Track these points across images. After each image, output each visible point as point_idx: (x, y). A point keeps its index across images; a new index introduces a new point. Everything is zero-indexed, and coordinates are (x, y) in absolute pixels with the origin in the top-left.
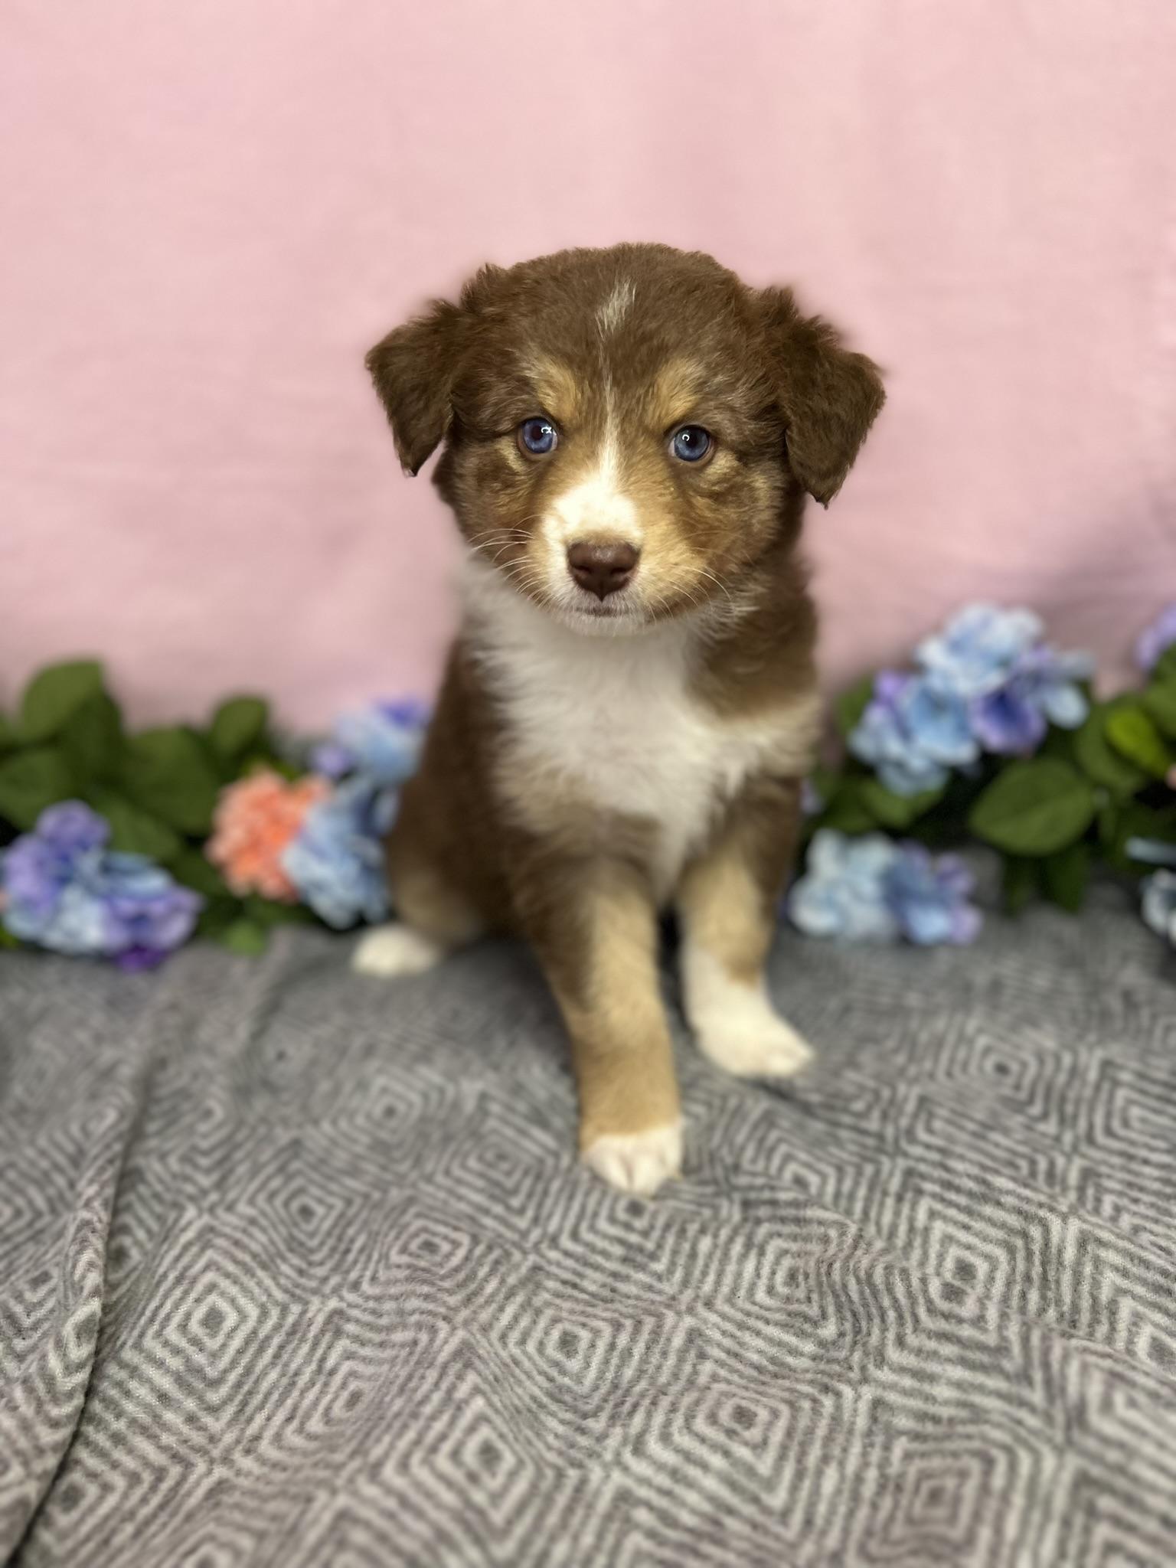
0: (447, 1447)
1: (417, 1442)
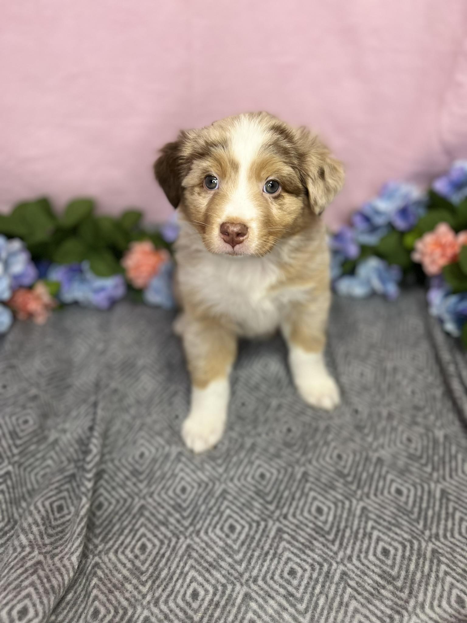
0: (219, 526)
1: (210, 524)
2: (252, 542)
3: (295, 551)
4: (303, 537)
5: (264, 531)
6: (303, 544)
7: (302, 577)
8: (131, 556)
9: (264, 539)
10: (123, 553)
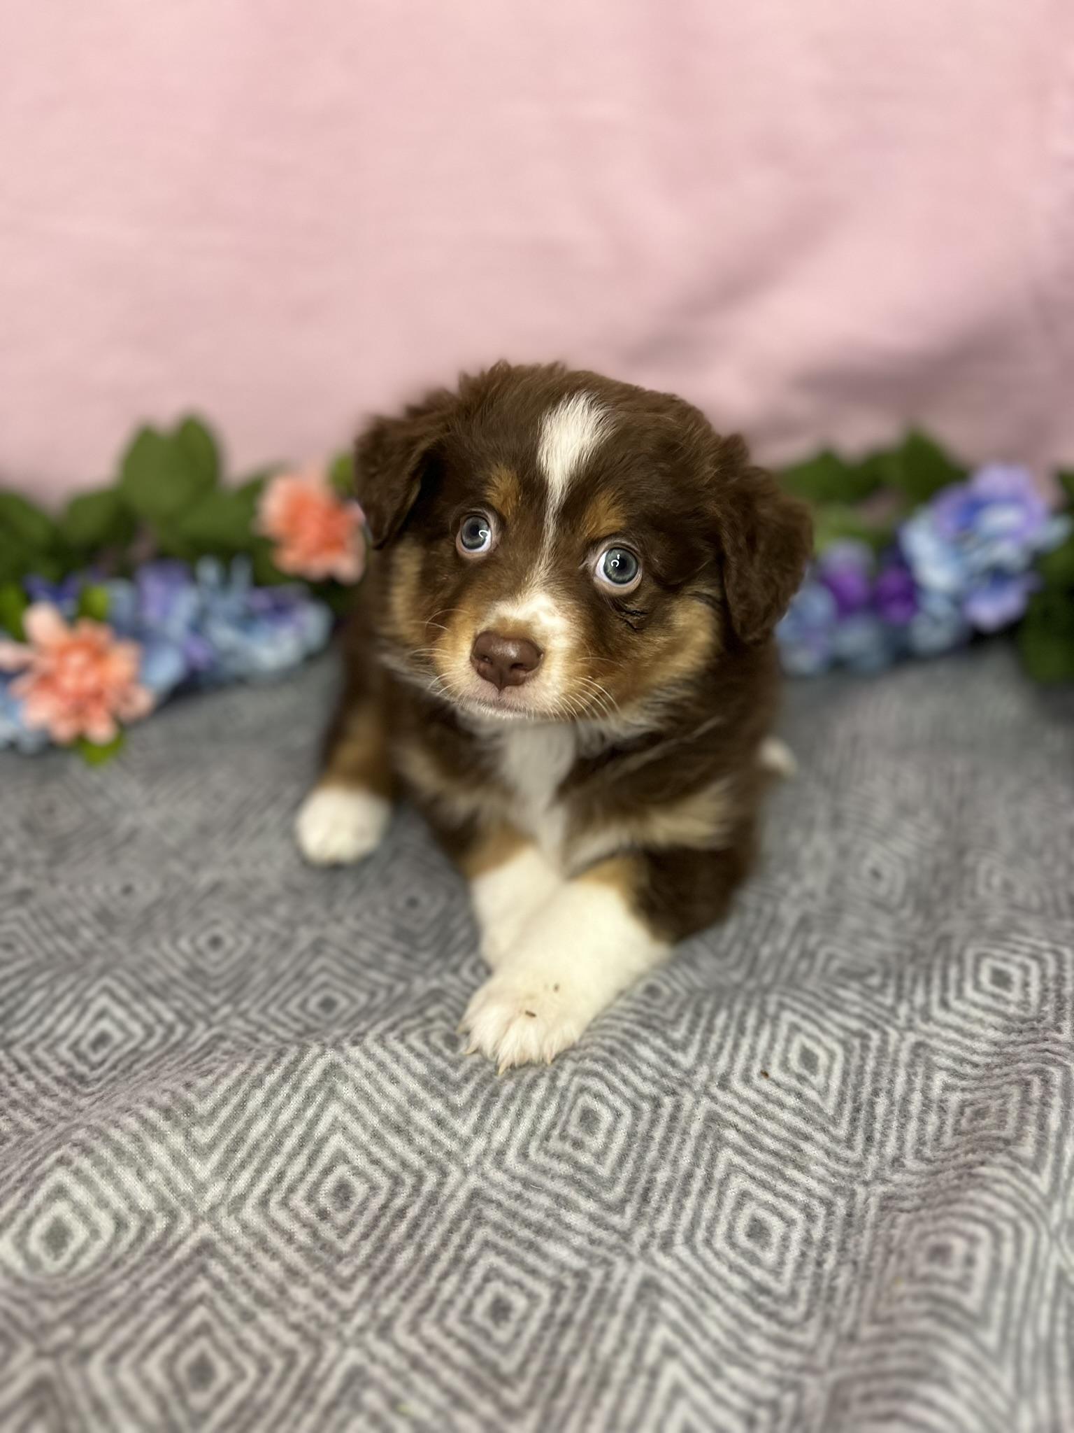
2: (645, 1149)
3: (760, 1173)
4: (774, 1137)
5: (673, 1118)
6: (776, 1154)
7: (785, 1239)
8: (307, 1212)
9: (676, 1139)
10: (284, 1203)
